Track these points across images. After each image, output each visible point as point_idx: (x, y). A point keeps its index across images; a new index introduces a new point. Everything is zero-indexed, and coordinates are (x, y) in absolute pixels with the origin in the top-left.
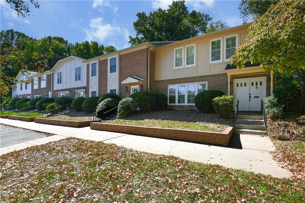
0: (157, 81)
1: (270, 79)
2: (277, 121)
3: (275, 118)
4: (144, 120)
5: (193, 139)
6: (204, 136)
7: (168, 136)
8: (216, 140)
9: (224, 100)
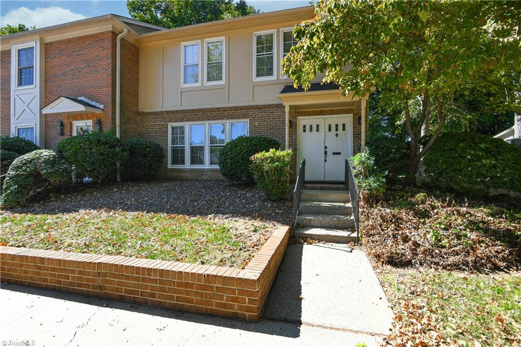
0: (144, 114)
1: (360, 118)
2: (376, 207)
3: (372, 200)
4: (77, 211)
5: (153, 295)
6: (187, 285)
7: (80, 285)
8: (221, 298)
9: (273, 160)
